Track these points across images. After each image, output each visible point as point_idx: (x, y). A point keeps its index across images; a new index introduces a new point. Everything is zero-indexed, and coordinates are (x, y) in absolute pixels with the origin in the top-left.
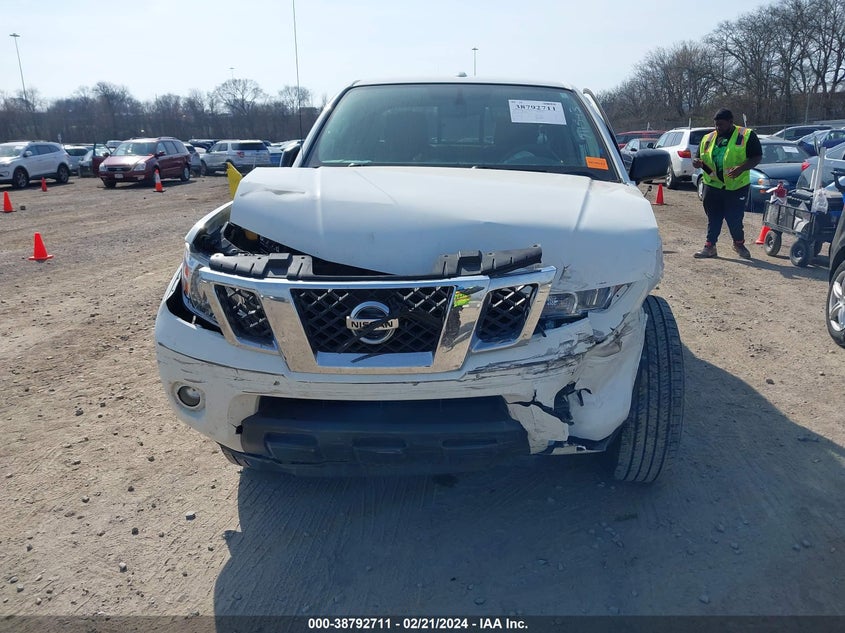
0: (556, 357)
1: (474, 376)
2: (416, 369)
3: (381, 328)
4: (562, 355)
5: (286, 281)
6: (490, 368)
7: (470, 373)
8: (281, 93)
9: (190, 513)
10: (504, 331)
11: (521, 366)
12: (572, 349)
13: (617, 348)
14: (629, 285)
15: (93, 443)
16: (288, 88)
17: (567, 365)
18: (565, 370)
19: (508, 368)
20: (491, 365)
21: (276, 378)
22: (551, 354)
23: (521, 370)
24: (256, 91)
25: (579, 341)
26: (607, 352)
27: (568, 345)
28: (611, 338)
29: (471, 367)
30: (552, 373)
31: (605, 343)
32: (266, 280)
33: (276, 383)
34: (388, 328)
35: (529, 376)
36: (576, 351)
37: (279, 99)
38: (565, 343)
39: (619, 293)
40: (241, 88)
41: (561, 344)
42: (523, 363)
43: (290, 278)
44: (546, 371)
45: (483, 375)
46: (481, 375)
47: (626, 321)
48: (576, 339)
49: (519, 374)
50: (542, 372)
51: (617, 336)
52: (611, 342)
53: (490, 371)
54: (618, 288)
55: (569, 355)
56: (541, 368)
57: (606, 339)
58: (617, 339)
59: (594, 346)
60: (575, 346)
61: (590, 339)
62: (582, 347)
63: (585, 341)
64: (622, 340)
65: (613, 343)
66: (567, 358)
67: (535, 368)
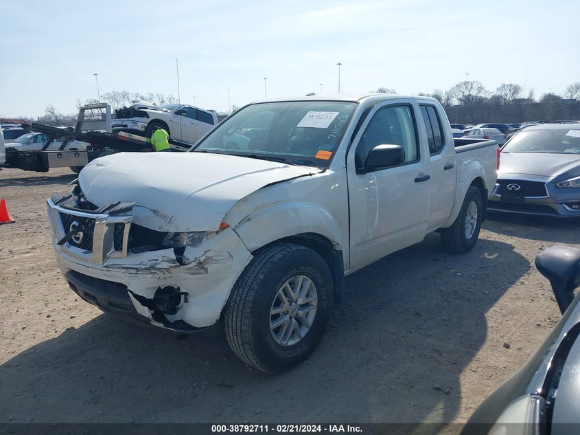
0: (144, 267)
1: (106, 269)
4: (147, 267)
7: (104, 267)
8: (498, 89)
12: (156, 264)
13: (203, 271)
14: (217, 233)
16: (504, 86)
17: (151, 273)
18: (149, 276)
19: (119, 268)
20: (113, 265)
22: (141, 265)
23: (124, 270)
24: (480, 89)
25: (162, 261)
26: (193, 272)
27: (154, 262)
28: (195, 264)
30: (139, 275)
31: (189, 266)
36: (158, 266)
37: (498, 93)
38: (153, 260)
39: (209, 237)
40: (469, 87)
41: (150, 260)
42: (126, 266)
44: (136, 274)
45: (110, 269)
47: (208, 255)
48: (160, 259)
49: (123, 272)
50: (133, 274)
51: (200, 263)
52: (195, 266)
53: (112, 268)
54: (210, 234)
55: (153, 267)
56: (134, 271)
57: (190, 263)
58: (201, 265)
59: (178, 266)
60: (159, 263)
61: (172, 261)
62: (165, 265)
63: (168, 261)
64: (206, 266)
65: (197, 267)
66: (151, 269)
67: (131, 271)
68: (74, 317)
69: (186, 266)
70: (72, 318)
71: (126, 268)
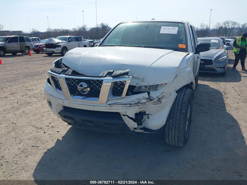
0: (134, 103)
1: (109, 106)
2: (94, 102)
3: (85, 90)
4: (136, 103)
5: (64, 75)
6: (114, 104)
7: (108, 105)
9: (58, 131)
10: (119, 94)
11: (123, 104)
12: (140, 101)
13: (160, 103)
14: (165, 84)
15: (50, 112)
17: (138, 106)
18: (137, 107)
19: (119, 105)
20: (114, 103)
21: (63, 101)
22: (132, 102)
26: (155, 103)
27: (139, 100)
28: (157, 99)
29: (109, 103)
30: (132, 107)
31: (154, 101)
32: (61, 75)
33: (63, 102)
34: (87, 90)
35: (125, 108)
36: (141, 102)
38: (138, 99)
39: (162, 86)
41: (136, 99)
42: (123, 103)
43: (66, 75)
44: (130, 106)
46: (111, 106)
47: (163, 94)
48: (142, 98)
49: (122, 107)
50: (129, 107)
51: (159, 99)
52: (156, 101)
54: (162, 84)
55: (139, 103)
56: (129, 105)
57: (154, 99)
58: (159, 100)
59: (150, 101)
60: (141, 100)
61: (147, 99)
62: (144, 101)
63: (145, 99)
64: (161, 100)
65: (158, 101)
66: (138, 103)
67: (127, 105)
68: (59, 132)
69: (153, 101)
70: (58, 132)
71: (124, 104)
